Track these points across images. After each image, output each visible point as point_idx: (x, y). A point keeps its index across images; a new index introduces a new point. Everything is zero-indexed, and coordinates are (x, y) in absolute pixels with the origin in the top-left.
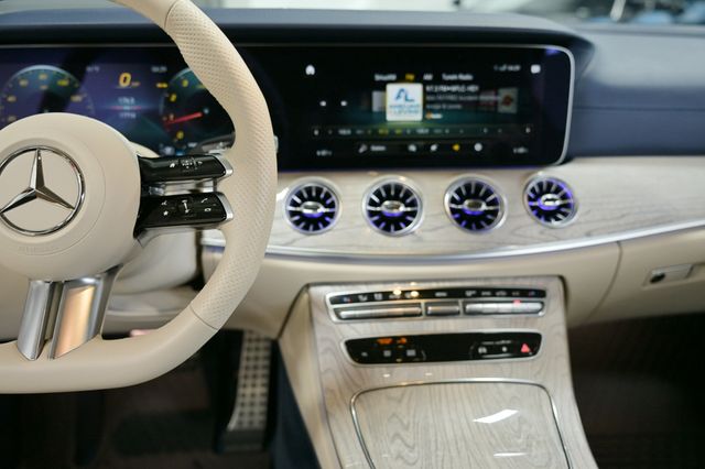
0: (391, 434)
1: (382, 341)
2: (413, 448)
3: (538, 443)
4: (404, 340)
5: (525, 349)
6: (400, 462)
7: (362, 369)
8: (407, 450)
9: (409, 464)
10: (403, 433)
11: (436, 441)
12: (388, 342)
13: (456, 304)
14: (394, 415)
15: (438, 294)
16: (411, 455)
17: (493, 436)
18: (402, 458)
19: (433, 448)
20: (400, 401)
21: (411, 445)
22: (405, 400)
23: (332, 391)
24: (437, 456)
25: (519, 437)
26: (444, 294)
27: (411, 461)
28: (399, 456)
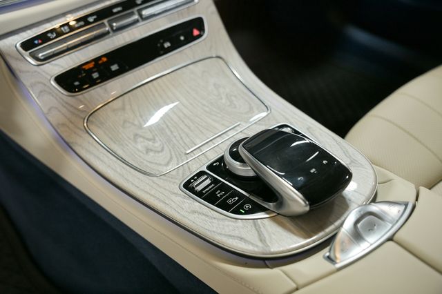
0: (132, 137)
1: (86, 67)
2: (154, 139)
3: (235, 96)
4: (105, 59)
5: (196, 32)
6: (151, 154)
7: (80, 97)
8: (150, 143)
9: (159, 152)
10: (140, 132)
11: (167, 126)
12: (91, 65)
13: (132, 14)
14: (125, 121)
15: (115, 10)
16: (156, 145)
17: (204, 105)
18: (152, 150)
19: (169, 133)
20: (123, 109)
21: (151, 137)
22: (128, 107)
23: (63, 125)
24: (175, 137)
25: (221, 99)
26: (119, 9)
27: (159, 149)
28: (148, 150)
